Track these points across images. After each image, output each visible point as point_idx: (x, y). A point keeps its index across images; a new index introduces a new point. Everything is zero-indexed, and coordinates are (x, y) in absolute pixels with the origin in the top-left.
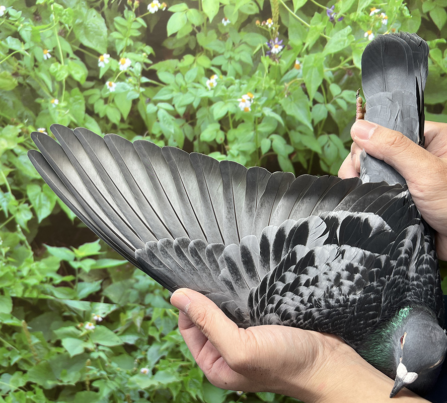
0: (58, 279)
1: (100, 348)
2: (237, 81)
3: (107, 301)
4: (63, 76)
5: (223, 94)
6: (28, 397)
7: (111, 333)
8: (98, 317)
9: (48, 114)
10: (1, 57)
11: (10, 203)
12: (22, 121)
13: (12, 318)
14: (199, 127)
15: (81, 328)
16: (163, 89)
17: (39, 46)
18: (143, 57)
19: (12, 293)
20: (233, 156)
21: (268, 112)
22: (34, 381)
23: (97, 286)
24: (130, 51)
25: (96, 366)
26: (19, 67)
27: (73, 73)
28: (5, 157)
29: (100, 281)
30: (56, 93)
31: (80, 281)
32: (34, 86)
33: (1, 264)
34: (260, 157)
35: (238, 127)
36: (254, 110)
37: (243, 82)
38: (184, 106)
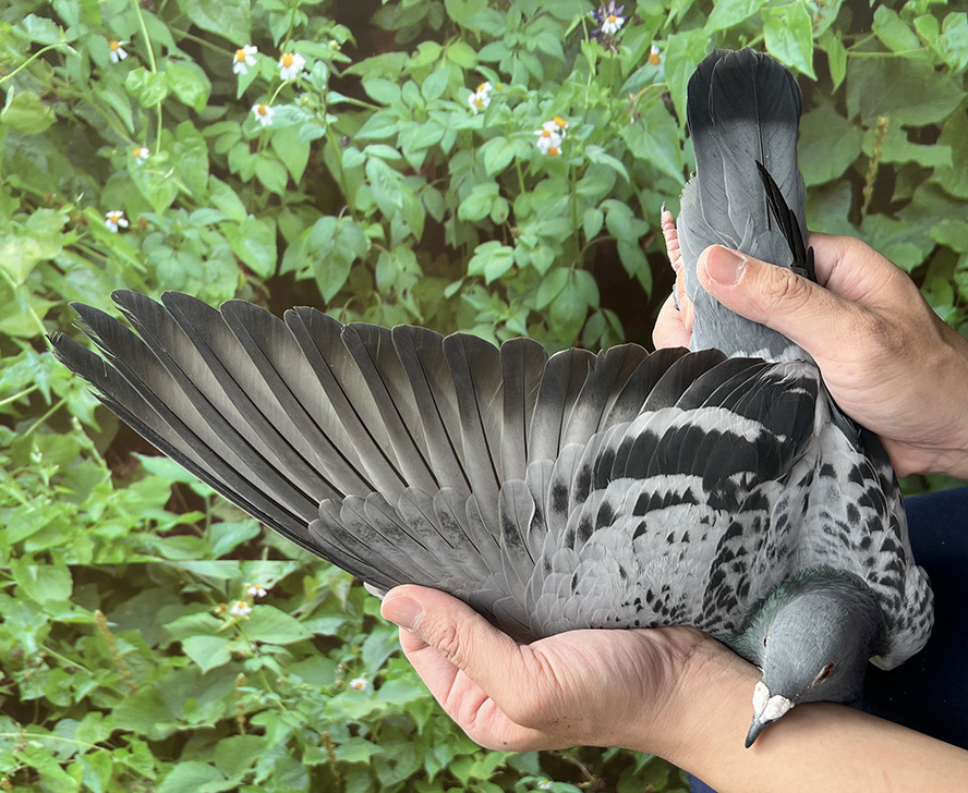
0: (169, 521)
1: (264, 649)
2: (533, 93)
3: (276, 555)
4: (155, 97)
5: (504, 122)
6: (116, 760)
7: (286, 617)
8: (257, 588)
9: (129, 179)
10: (15, 62)
13: (73, 609)
14: (456, 192)
15: (222, 615)
16: (375, 115)
17: (98, 33)
18: (330, 50)
19: (74, 557)
20: (527, 248)
21: (596, 154)
22: (127, 728)
23: (253, 528)
24: (302, 38)
25: (258, 685)
26: (57, 80)
27: (177, 89)
28: (38, 276)
30: (143, 135)
31: (216, 520)
32: (91, 121)
33: (43, 501)
34: (581, 247)
35: (538, 188)
36: (567, 151)
37: (545, 96)
38: (421, 149)
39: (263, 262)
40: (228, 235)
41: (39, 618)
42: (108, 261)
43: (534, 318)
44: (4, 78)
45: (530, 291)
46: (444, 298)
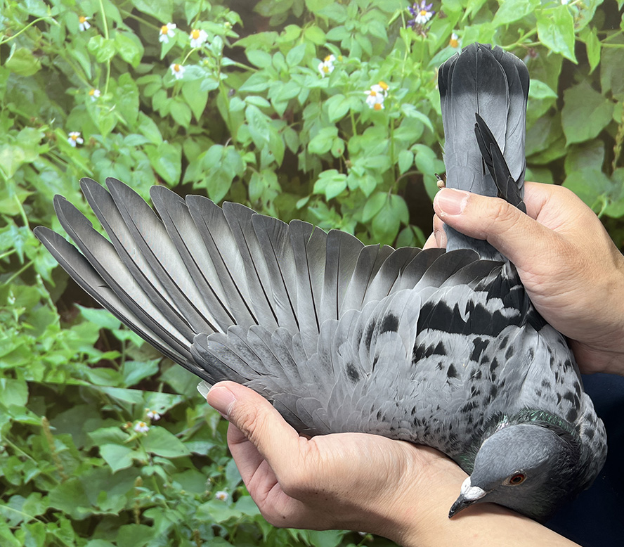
0: (96, 356)
1: (156, 460)
2: (364, 64)
3: (168, 389)
4: (106, 56)
5: (343, 84)
6: (48, 531)
7: (173, 438)
8: (154, 413)
9: (85, 111)
10: (18, 27)
11: (27, 243)
12: (46, 122)
13: (27, 413)
14: (307, 132)
15: (128, 430)
16: (254, 75)
17: (72, 11)
18: (225, 29)
19: (28, 375)
20: (356, 176)
21: (409, 110)
22: (57, 508)
23: (153, 367)
24: (207, 19)
25: (150, 487)
26: (44, 41)
27: (122, 51)
28: (21, 174)
29: (158, 360)
30: (97, 81)
31: (129, 359)
32: (64, 69)
33: (13, 332)
34: (396, 178)
35: (365, 133)
36: (388, 107)
37: (373, 66)
38: (285, 101)
39: (171, 174)
40: (149, 154)
41: (5, 417)
42: (68, 166)
43: (361, 228)
44: (10, 38)
45: (358, 208)
46: (295, 209)
